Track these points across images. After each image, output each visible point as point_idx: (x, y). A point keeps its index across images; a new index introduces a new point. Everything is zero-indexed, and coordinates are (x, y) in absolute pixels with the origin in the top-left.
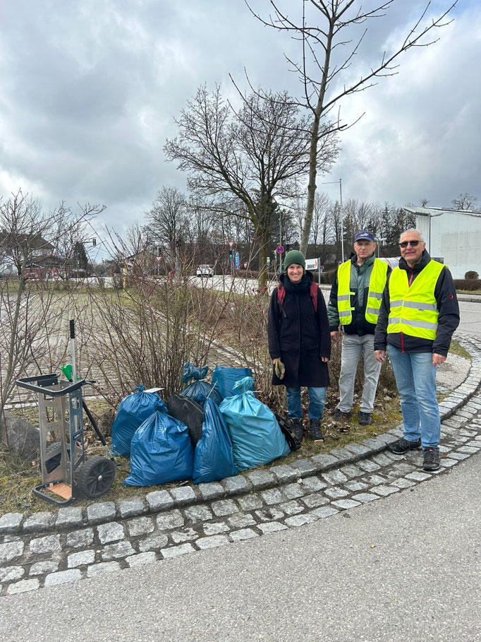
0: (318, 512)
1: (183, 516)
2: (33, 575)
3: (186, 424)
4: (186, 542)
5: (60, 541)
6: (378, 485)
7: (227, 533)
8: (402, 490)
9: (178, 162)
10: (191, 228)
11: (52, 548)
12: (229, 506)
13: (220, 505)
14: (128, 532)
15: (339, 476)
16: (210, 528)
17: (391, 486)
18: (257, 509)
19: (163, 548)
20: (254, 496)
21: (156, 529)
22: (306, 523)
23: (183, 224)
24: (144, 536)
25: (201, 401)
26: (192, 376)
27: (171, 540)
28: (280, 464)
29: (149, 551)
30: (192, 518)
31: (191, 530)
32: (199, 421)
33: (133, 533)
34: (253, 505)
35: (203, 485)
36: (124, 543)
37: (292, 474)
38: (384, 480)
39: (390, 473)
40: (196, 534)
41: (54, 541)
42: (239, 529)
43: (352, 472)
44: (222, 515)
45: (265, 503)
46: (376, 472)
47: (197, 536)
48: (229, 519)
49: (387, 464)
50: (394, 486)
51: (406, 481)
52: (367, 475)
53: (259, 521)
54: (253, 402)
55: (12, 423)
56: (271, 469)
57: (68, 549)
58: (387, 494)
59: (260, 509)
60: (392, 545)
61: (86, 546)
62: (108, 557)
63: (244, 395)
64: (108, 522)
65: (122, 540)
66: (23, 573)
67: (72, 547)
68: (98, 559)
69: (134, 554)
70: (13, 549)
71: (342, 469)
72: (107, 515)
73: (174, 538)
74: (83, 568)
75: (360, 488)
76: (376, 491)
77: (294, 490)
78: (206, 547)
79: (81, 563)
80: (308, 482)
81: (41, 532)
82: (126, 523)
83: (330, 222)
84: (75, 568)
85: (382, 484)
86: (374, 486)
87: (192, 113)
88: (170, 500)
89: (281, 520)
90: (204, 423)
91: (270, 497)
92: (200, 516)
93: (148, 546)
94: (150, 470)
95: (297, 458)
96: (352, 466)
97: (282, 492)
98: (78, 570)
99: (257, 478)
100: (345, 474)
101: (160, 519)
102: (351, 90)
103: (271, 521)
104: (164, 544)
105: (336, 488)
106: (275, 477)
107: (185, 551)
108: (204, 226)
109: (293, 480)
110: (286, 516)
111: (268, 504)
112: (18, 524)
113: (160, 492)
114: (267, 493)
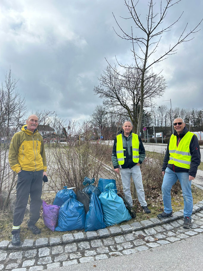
0: (139, 249)
1: (77, 246)
2: (7, 269)
3: (83, 203)
4: (75, 259)
5: (22, 254)
6: (171, 237)
7: (95, 256)
8: (181, 239)
9: (99, 95)
10: (108, 121)
11: (18, 258)
12: (99, 243)
13: (95, 242)
14: (51, 253)
15: (153, 231)
16: (88, 253)
17: (177, 237)
18: (111, 245)
19: (64, 261)
20: (111, 239)
21: (64, 251)
22: (132, 253)
23: (105, 120)
24: (58, 255)
25: (90, 194)
26: (87, 182)
27: (69, 257)
28: (125, 224)
29: (58, 262)
30: (81, 248)
31: (79, 253)
32: (88, 203)
33: (53, 253)
34: (110, 243)
35: (88, 232)
36: (48, 257)
37: (130, 229)
38: (174, 234)
39: (178, 231)
40: (81, 255)
41: (20, 254)
42: (101, 254)
43: (159, 230)
44: (95, 247)
45: (115, 243)
46: (171, 230)
47: (81, 256)
48: (97, 249)
49: (177, 226)
50: (178, 237)
51: (185, 235)
52: (167, 231)
53: (110, 250)
54: (113, 194)
55: (13, 201)
56: (121, 226)
57: (25, 258)
58: (174, 241)
59: (113, 245)
60: (170, 267)
61: (32, 258)
62: (40, 263)
63: (109, 191)
64: (44, 247)
65: (48, 256)
66: (3, 268)
67: (26, 258)
68: (36, 264)
69: (52, 263)
70: (2, 257)
71: (155, 228)
72: (44, 244)
73: (70, 257)
74: (28, 268)
75: (162, 238)
76: (169, 239)
77: (130, 237)
78: (83, 262)
79: (28, 265)
80: (137, 233)
81: (15, 250)
82: (51, 248)
83: (168, 117)
84: (25, 267)
85: (173, 236)
86: (169, 237)
87: (105, 76)
88: (73, 238)
89: (121, 251)
90: (90, 204)
91: (118, 239)
92: (84, 247)
93: (58, 260)
94: (66, 224)
95: (134, 222)
96: (160, 227)
97: (124, 238)
98: (26, 268)
99: (113, 230)
100: (156, 230)
101: (67, 247)
102: (157, 61)
103: (116, 251)
104: (66, 259)
105: (150, 237)
106: (122, 230)
107: (73, 263)
108: (114, 120)
109: (131, 232)
110: (124, 249)
111: (117, 243)
112: (6, 246)
113: (69, 234)
114: (117, 238)
